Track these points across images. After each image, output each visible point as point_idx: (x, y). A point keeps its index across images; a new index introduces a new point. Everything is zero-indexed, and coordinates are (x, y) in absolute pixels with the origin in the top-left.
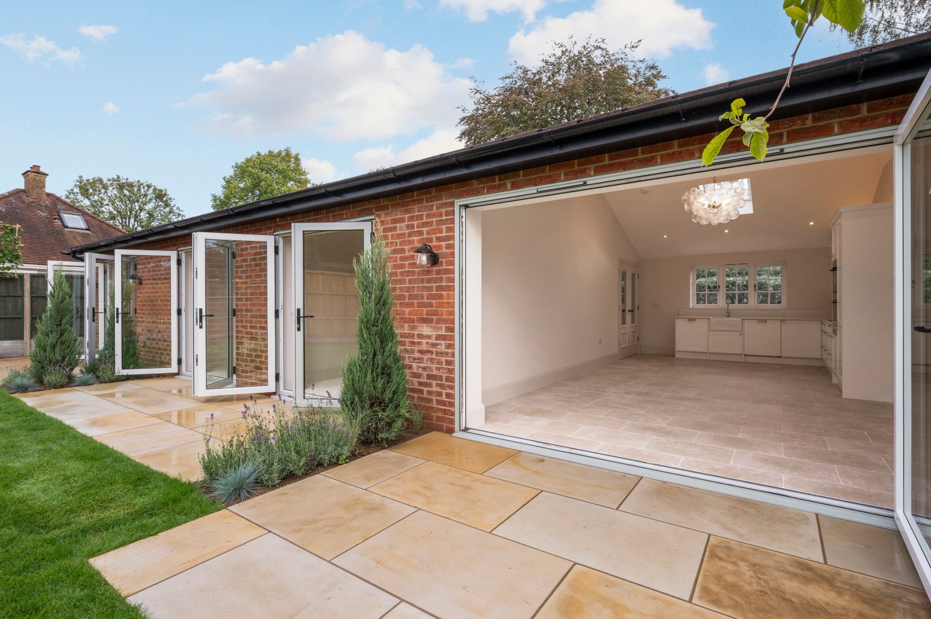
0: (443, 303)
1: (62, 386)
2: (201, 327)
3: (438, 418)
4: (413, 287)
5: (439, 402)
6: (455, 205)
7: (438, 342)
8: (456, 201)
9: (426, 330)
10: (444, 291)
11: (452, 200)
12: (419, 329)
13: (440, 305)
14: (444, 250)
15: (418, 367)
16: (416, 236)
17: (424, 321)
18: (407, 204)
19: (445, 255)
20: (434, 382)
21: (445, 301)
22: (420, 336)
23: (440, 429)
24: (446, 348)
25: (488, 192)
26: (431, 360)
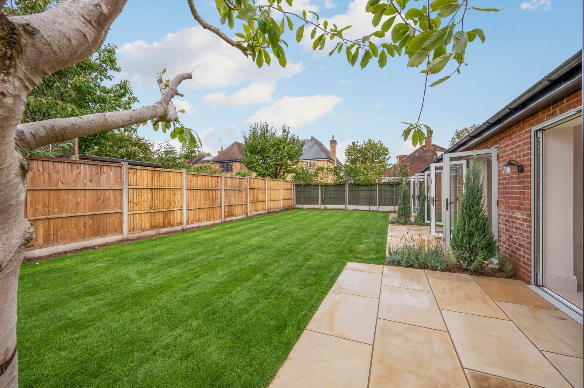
0: (525, 197)
1: (404, 224)
2: (433, 205)
3: (524, 273)
4: (513, 187)
5: (524, 262)
6: (532, 131)
7: (523, 223)
8: (532, 128)
9: (518, 214)
10: (526, 189)
11: (530, 128)
12: (516, 214)
13: (524, 199)
14: (526, 163)
15: (515, 238)
16: (514, 155)
17: (518, 208)
18: (511, 135)
19: (526, 165)
20: (522, 249)
21: (526, 196)
22: (516, 218)
23: (524, 280)
24: (527, 228)
25: (547, 119)
26: (520, 234)
